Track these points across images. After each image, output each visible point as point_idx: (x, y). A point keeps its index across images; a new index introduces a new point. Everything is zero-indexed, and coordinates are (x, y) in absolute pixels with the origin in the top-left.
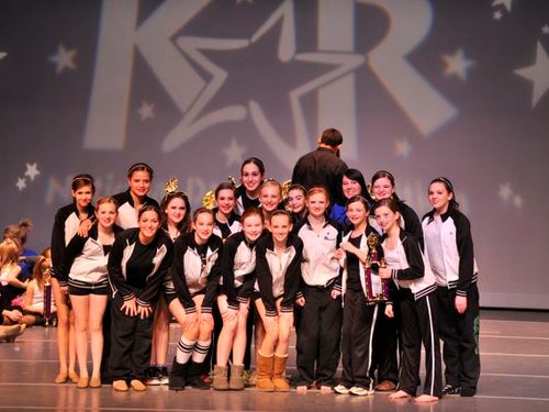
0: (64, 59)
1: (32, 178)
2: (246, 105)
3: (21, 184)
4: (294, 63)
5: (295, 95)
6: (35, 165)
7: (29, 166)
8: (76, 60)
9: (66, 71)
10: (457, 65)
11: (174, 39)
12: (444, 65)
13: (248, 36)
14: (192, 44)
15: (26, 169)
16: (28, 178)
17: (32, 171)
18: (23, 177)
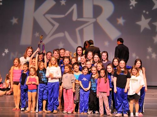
0: (14, 21)
1: (7, 53)
2: (64, 32)
3: (3, 54)
4: (77, 21)
5: (77, 30)
6: (7, 49)
7: (5, 50)
8: (18, 21)
9: (15, 24)
10: (121, 21)
11: (44, 15)
12: (117, 21)
13: (64, 14)
14: (49, 16)
16: (5, 53)
17: (6, 51)
18: (4, 53)
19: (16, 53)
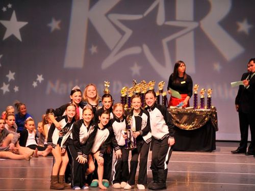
0: (55, 25)
1: (40, 81)
2: (141, 46)
3: (35, 84)
4: (164, 26)
5: (165, 41)
6: (41, 76)
7: (38, 76)
8: (60, 25)
9: (56, 31)
10: (244, 27)
11: (107, 15)
12: (238, 27)
13: (142, 13)
14: (115, 17)
15: (37, 77)
16: (38, 81)
17: (40, 78)
18: (36, 81)
19: (57, 83)
